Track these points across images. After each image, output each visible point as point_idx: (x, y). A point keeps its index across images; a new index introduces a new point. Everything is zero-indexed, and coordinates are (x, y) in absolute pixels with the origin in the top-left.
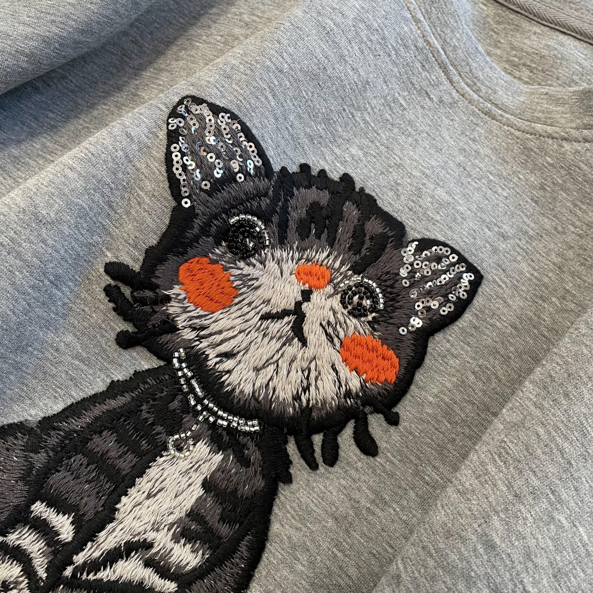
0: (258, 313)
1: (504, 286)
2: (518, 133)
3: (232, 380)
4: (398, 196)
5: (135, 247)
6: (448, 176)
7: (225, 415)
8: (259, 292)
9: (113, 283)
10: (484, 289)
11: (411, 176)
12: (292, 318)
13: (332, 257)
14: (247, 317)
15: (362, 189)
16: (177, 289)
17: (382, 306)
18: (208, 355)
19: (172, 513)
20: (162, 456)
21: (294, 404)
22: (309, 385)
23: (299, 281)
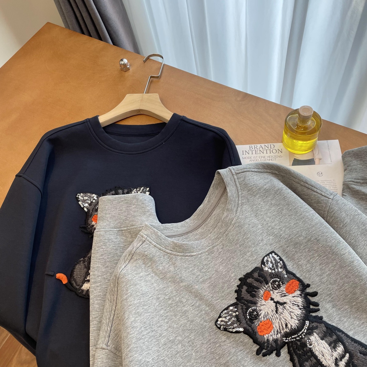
0: (275, 314)
1: (276, 246)
2: (233, 228)
3: (294, 326)
4: (247, 266)
5: (253, 346)
6: (243, 251)
7: (304, 330)
8: (269, 312)
9: (262, 354)
10: (276, 251)
11: (242, 261)
12: (278, 305)
13: (263, 289)
14: (276, 318)
15: (244, 276)
16: (266, 337)
17: (279, 280)
18: (286, 331)
19: (329, 350)
20: (313, 350)
21: (302, 310)
22: (297, 305)
23: (268, 300)
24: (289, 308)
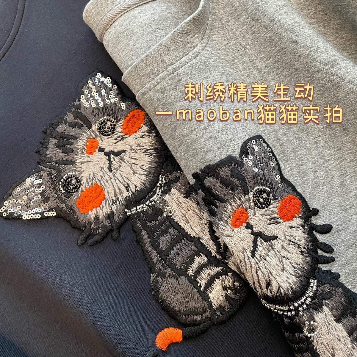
17: (269, 190)
21: (305, 256)
23: (239, 227)
24: (281, 249)
